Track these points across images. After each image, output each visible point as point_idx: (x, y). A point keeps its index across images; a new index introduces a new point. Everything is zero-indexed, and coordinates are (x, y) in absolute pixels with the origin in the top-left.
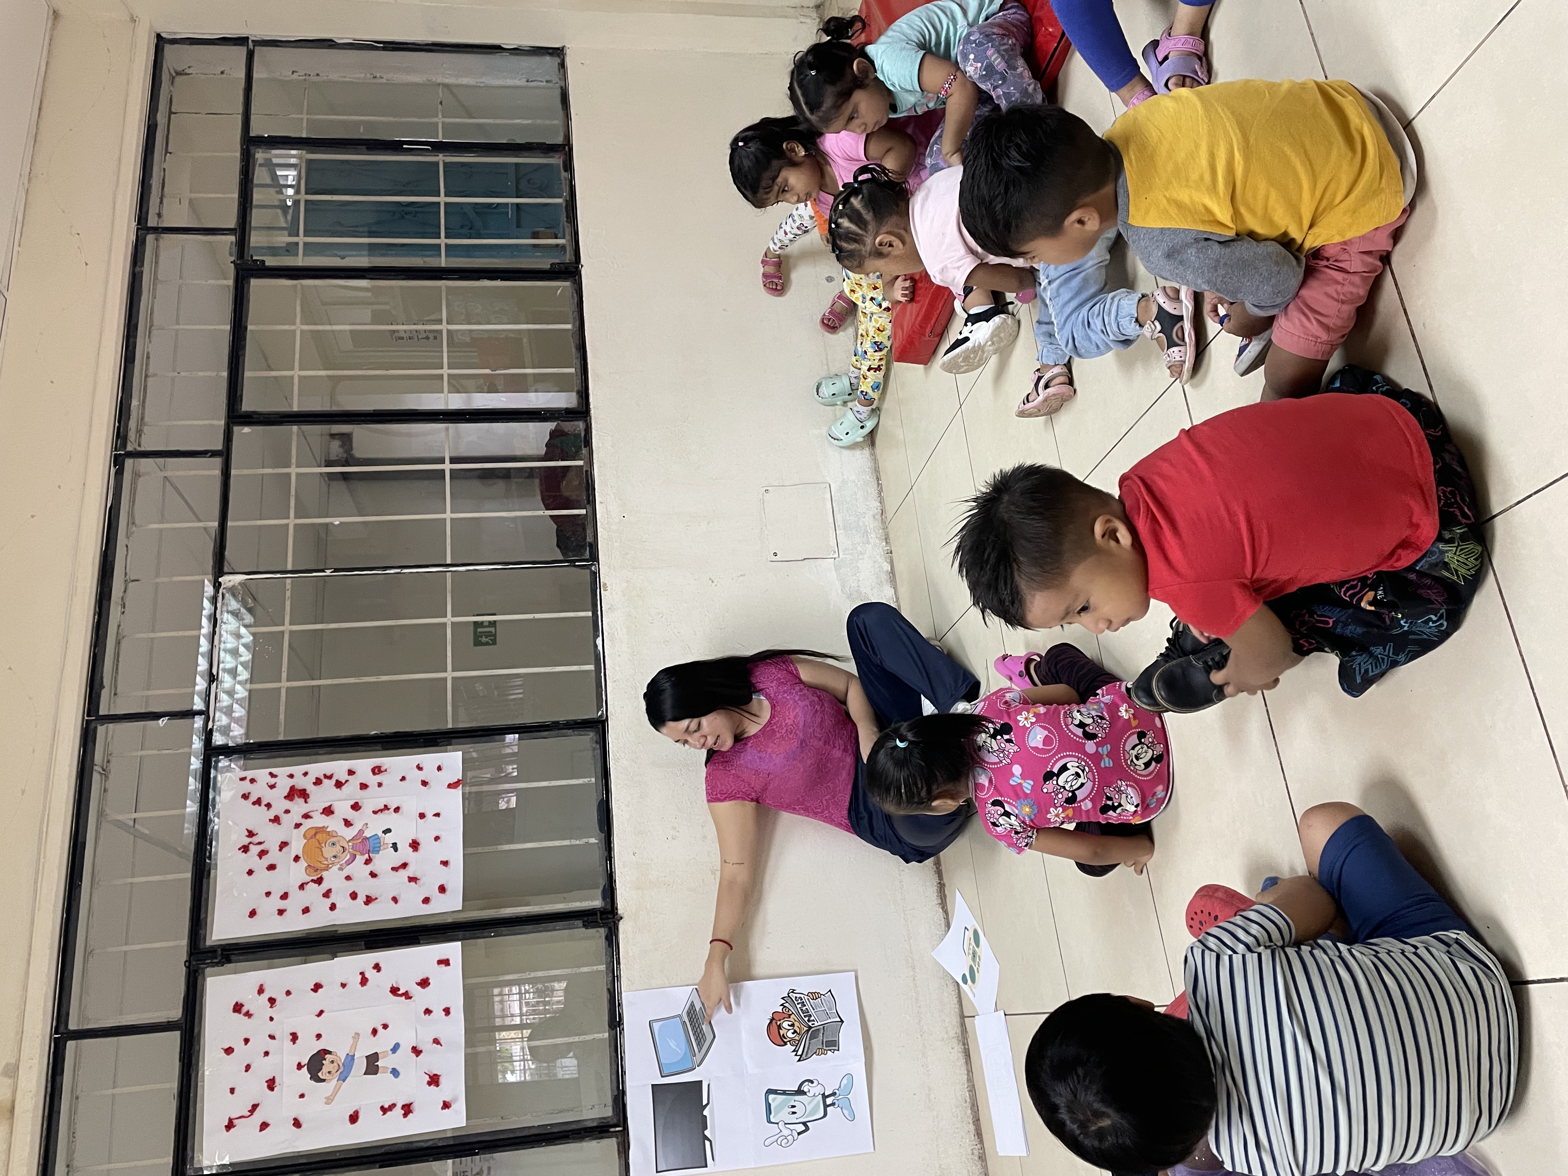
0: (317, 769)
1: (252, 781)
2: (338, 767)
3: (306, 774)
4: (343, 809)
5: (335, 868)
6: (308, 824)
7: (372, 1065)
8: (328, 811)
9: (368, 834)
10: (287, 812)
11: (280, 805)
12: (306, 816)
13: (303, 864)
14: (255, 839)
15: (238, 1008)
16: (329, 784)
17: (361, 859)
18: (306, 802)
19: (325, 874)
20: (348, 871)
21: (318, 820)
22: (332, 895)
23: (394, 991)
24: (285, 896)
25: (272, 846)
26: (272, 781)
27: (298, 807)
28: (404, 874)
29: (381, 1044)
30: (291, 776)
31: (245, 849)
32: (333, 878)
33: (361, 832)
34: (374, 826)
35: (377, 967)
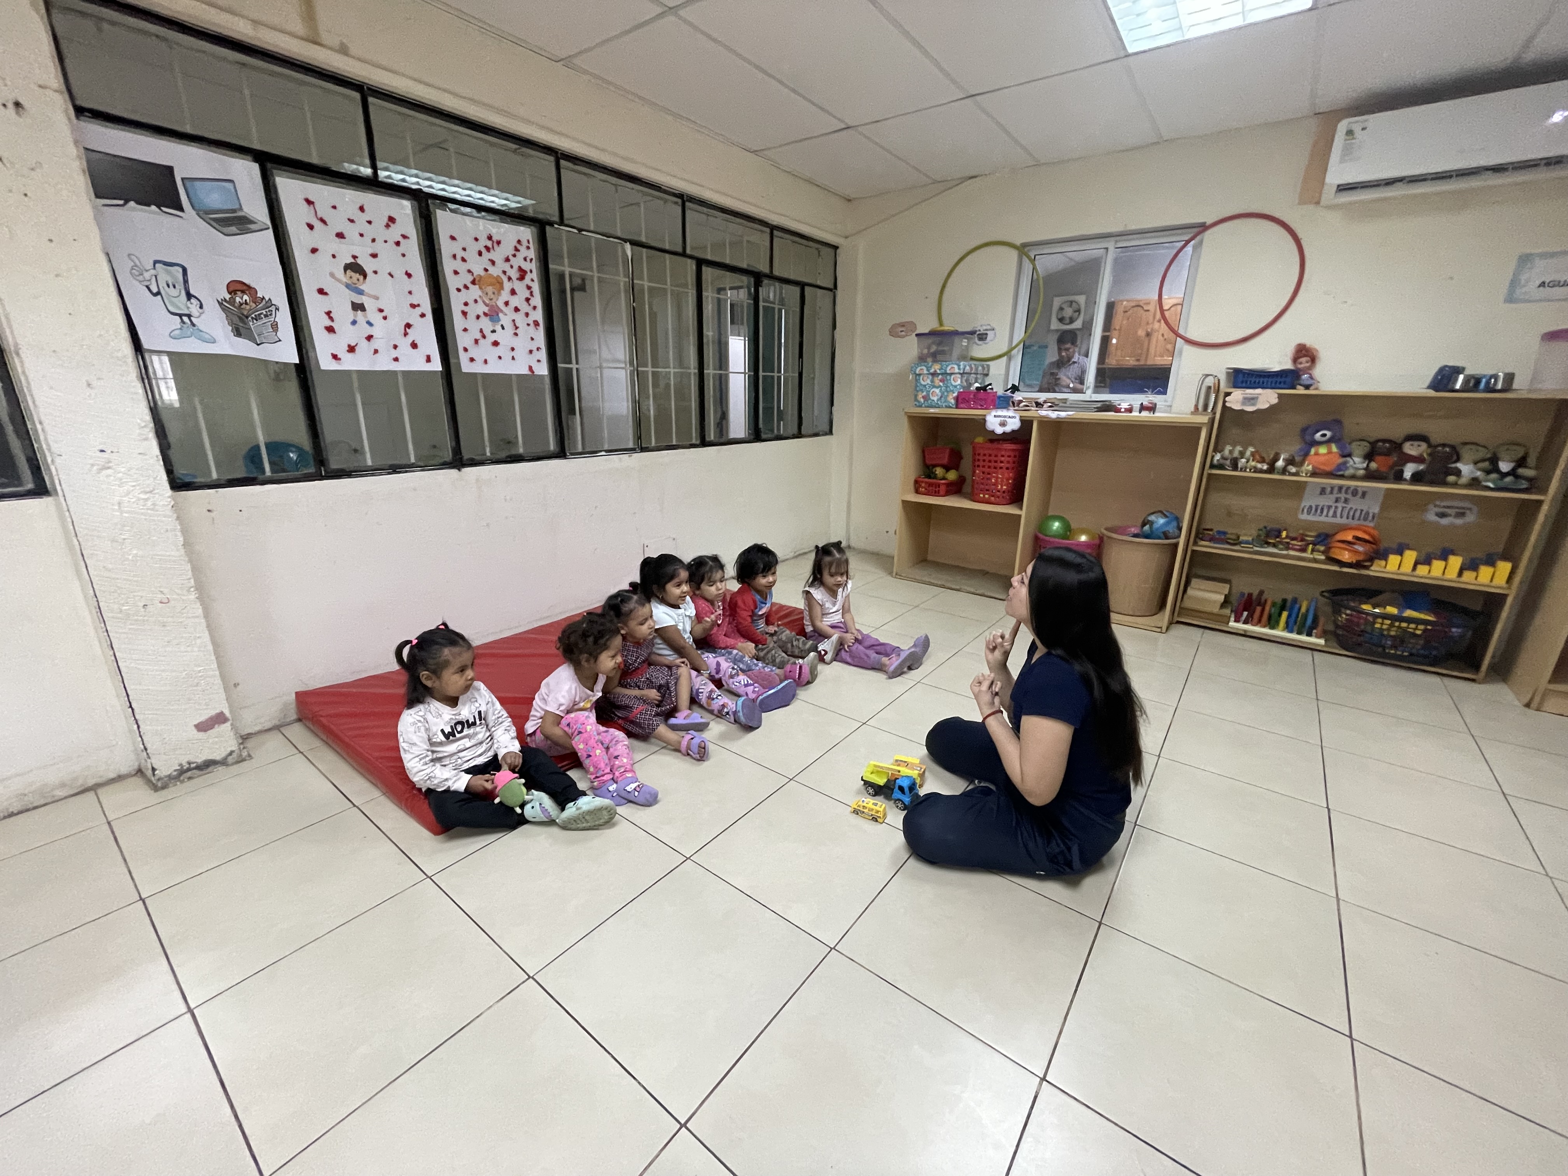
1: (528, 248)
2: (537, 301)
3: (532, 280)
4: (515, 301)
5: (480, 293)
7: (358, 307)
8: (513, 292)
9: (501, 315)
10: (512, 267)
11: (516, 263)
13: (483, 273)
14: (495, 244)
16: (528, 295)
18: (517, 279)
20: (479, 301)
22: (466, 290)
23: (408, 326)
24: (464, 260)
25: (492, 255)
27: (514, 274)
28: (478, 336)
30: (531, 271)
31: (490, 238)
33: (502, 311)
35: (423, 315)
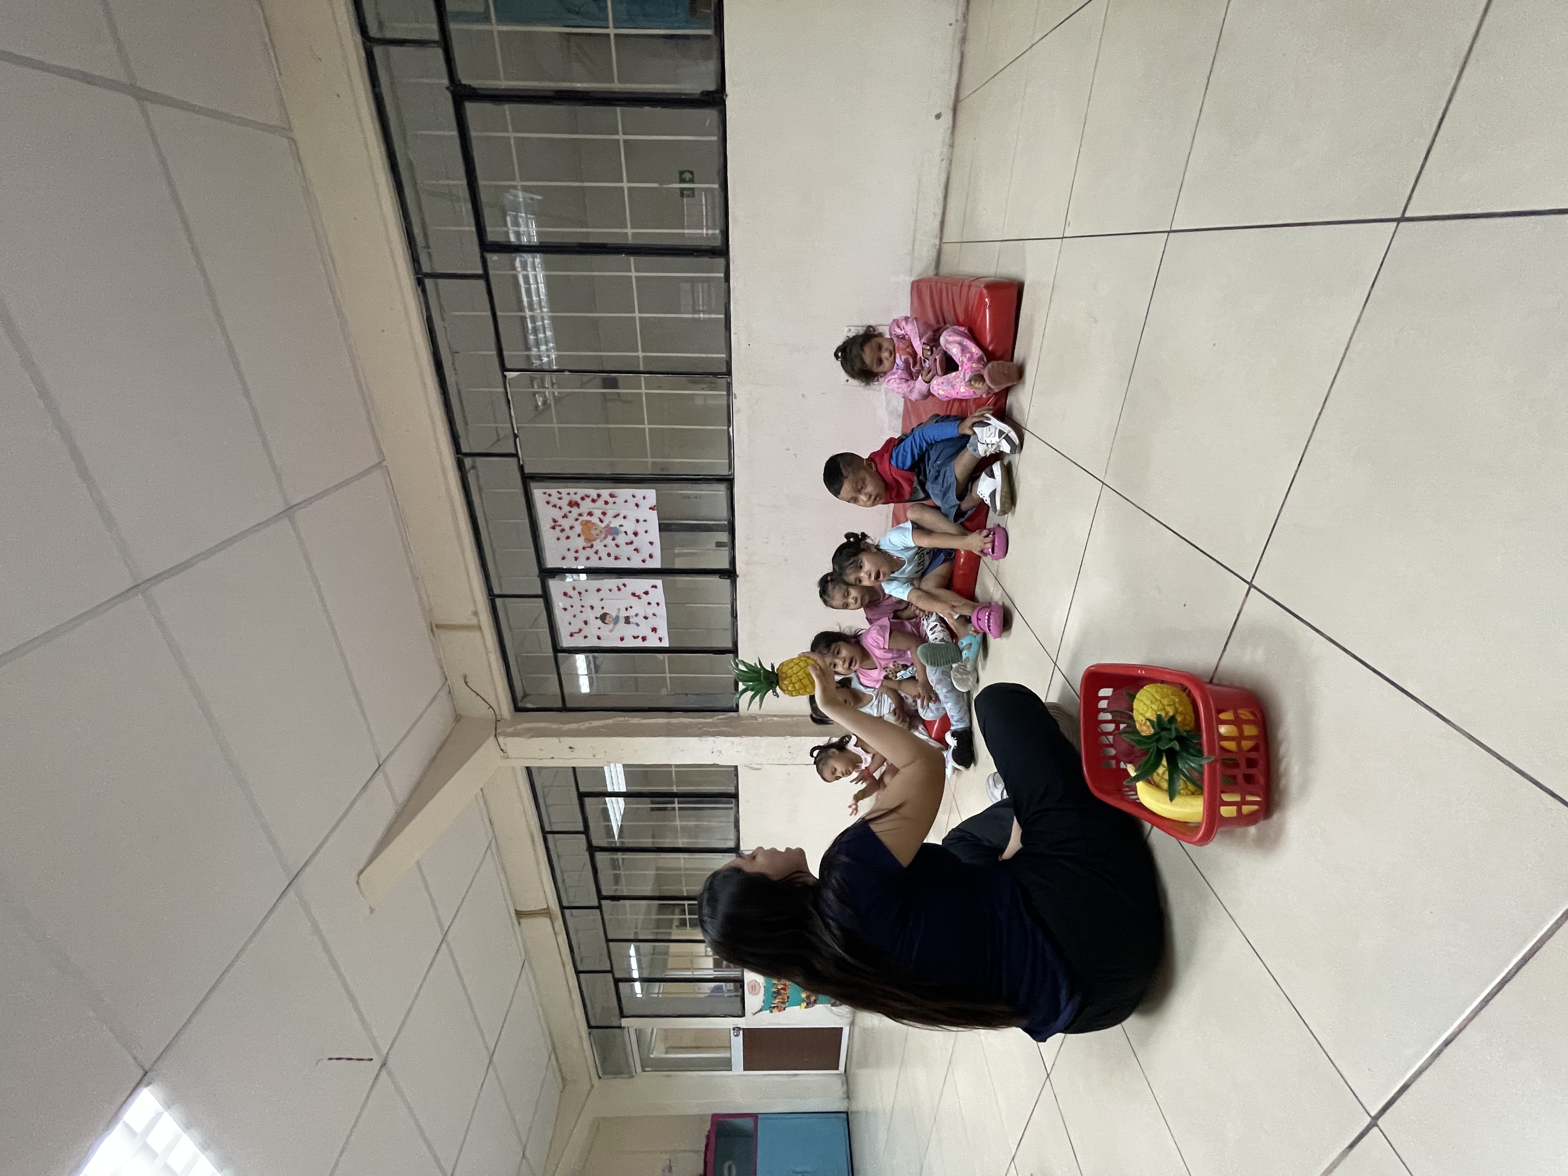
0: (582, 492)
1: (550, 495)
2: (592, 491)
3: (576, 494)
4: (597, 513)
5: (598, 540)
6: (581, 518)
7: (627, 620)
8: (590, 514)
9: (612, 526)
10: (570, 512)
11: (566, 509)
12: (580, 515)
13: (582, 538)
14: (557, 524)
15: (565, 594)
16: (588, 500)
17: (610, 538)
18: (579, 508)
19: (594, 543)
20: (605, 542)
21: (585, 518)
22: (599, 553)
23: (634, 594)
24: (577, 552)
25: (567, 528)
26: (560, 496)
27: (575, 511)
28: (632, 547)
29: (631, 613)
30: (569, 494)
31: (554, 528)
32: (598, 545)
33: (608, 525)
34: (615, 523)
35: (624, 585)
